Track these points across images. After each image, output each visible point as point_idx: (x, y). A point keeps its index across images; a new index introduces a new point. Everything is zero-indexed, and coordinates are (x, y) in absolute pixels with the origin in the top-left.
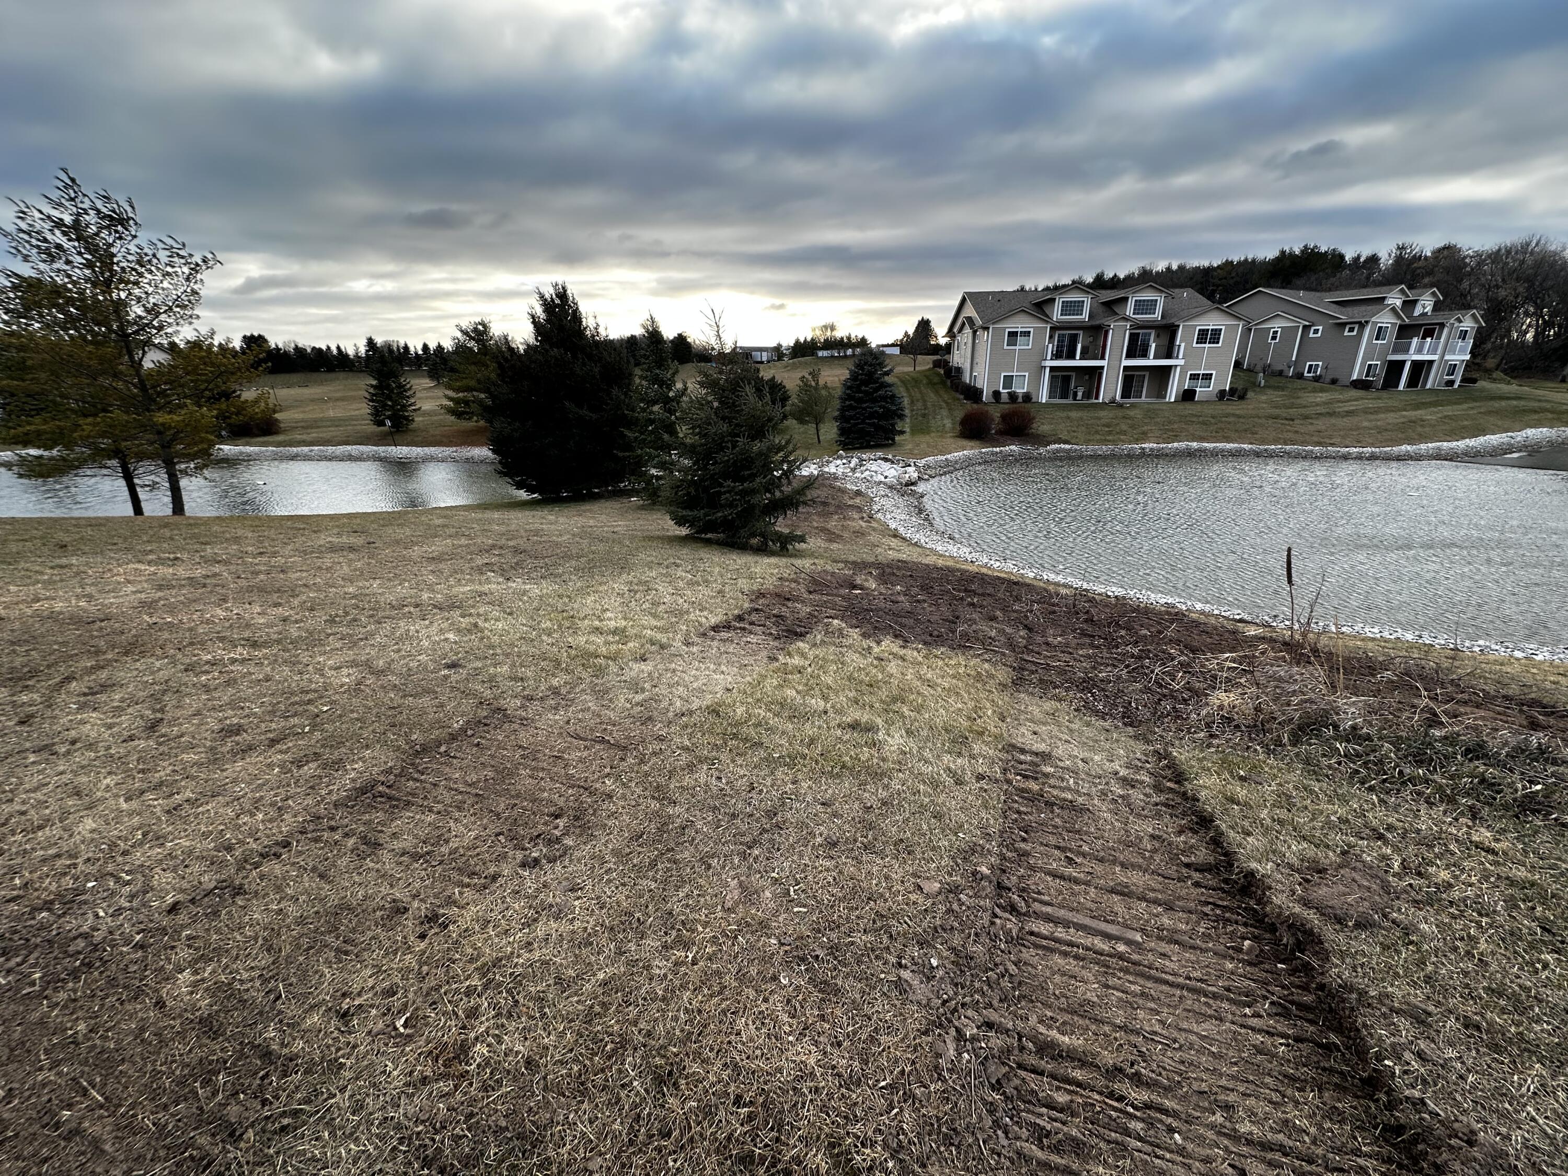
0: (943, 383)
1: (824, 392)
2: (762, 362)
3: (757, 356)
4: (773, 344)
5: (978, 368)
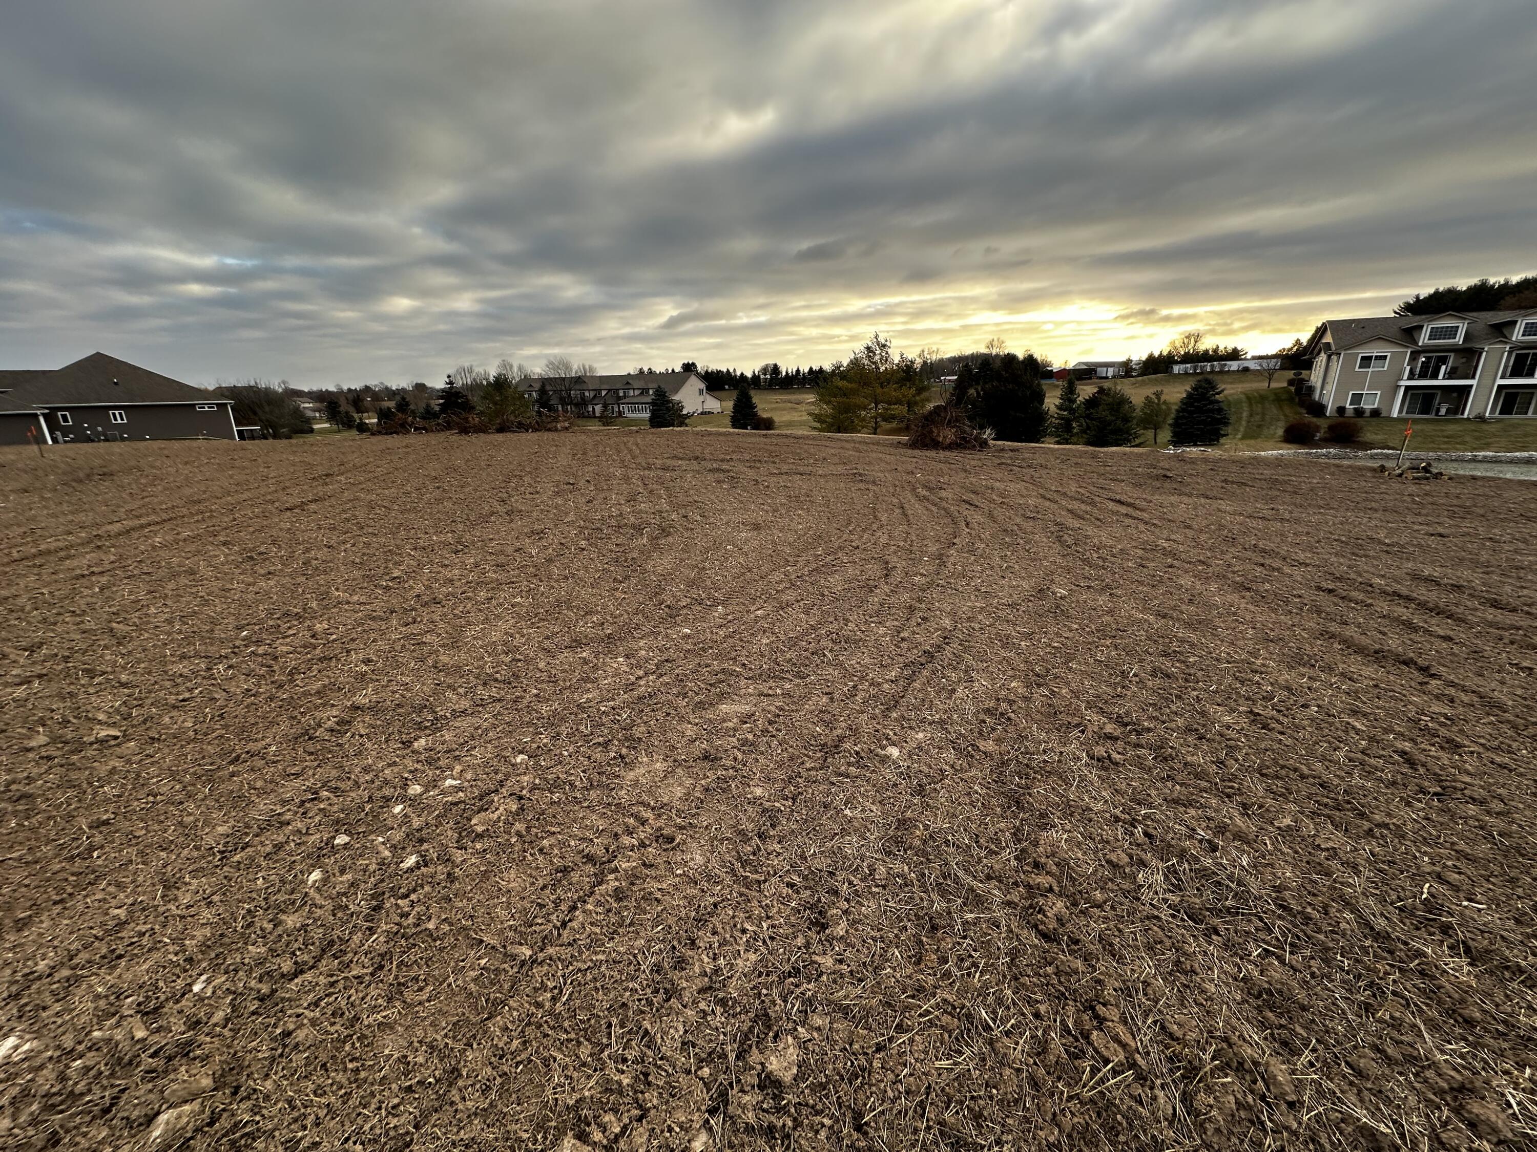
0: (1291, 400)
1: (1164, 407)
2: (1107, 378)
3: (1102, 372)
4: (1123, 359)
5: (1328, 387)
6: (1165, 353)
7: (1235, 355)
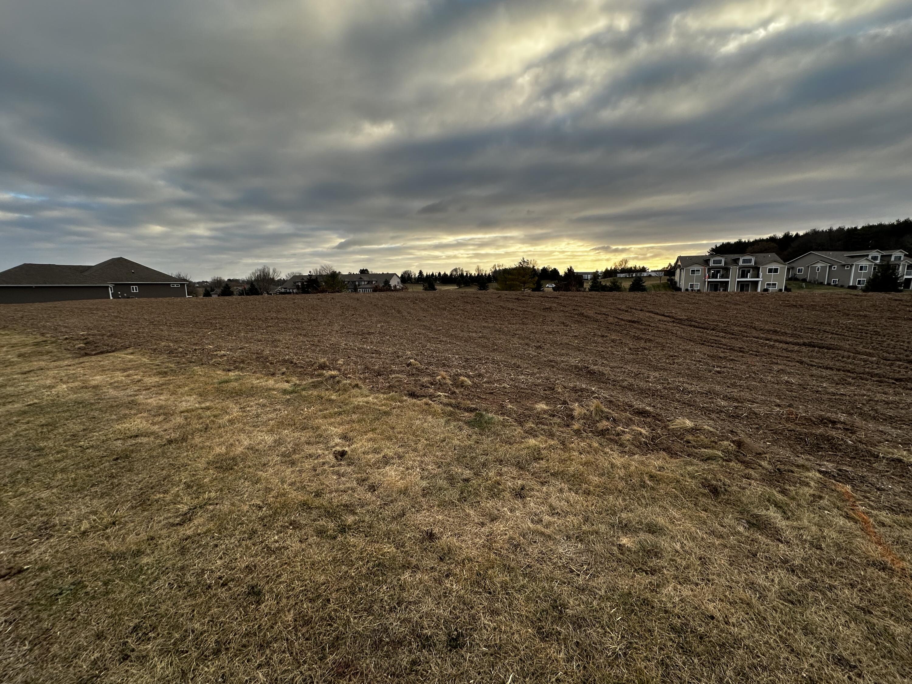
0: (669, 287)
2: (587, 279)
3: (585, 277)
4: (594, 271)
5: (681, 282)
6: (613, 268)
7: (643, 270)
